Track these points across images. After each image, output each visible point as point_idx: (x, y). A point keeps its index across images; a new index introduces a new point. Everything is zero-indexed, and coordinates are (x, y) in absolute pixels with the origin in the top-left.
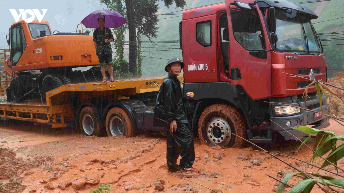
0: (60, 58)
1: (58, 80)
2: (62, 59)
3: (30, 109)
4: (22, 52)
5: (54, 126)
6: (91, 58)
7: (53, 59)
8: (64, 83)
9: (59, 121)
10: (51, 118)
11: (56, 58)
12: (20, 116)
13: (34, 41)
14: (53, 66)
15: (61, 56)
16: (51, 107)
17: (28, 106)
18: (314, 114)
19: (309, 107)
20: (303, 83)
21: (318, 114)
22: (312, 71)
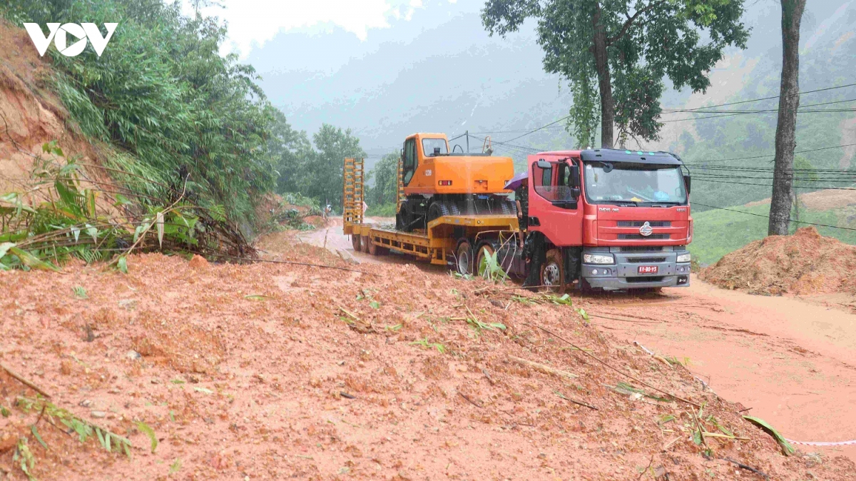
0: (449, 183)
1: (444, 209)
2: (451, 184)
3: (415, 240)
4: (414, 172)
5: (433, 261)
6: (487, 184)
7: (441, 184)
8: (451, 212)
9: (439, 257)
10: (432, 252)
11: (445, 183)
12: (404, 248)
13: (426, 161)
14: (440, 192)
15: (451, 182)
16: (431, 239)
17: (413, 237)
18: (639, 267)
19: (630, 260)
20: (629, 236)
21: (648, 269)
22: (647, 224)
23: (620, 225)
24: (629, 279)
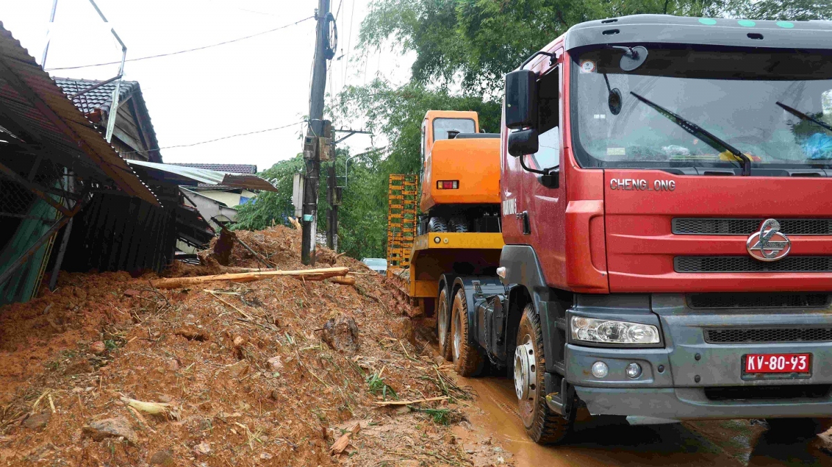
0: (454, 186)
2: (458, 187)
7: (441, 186)
11: (447, 184)
14: (439, 201)
15: (458, 182)
18: (745, 358)
19: (716, 335)
20: (710, 261)
21: (775, 364)
22: (770, 228)
23: (683, 230)
24: (714, 393)
